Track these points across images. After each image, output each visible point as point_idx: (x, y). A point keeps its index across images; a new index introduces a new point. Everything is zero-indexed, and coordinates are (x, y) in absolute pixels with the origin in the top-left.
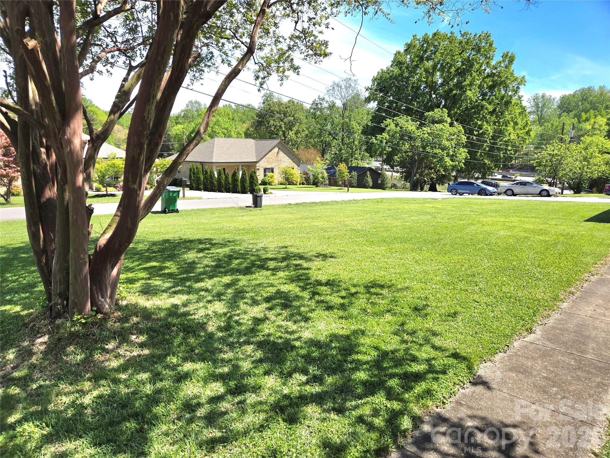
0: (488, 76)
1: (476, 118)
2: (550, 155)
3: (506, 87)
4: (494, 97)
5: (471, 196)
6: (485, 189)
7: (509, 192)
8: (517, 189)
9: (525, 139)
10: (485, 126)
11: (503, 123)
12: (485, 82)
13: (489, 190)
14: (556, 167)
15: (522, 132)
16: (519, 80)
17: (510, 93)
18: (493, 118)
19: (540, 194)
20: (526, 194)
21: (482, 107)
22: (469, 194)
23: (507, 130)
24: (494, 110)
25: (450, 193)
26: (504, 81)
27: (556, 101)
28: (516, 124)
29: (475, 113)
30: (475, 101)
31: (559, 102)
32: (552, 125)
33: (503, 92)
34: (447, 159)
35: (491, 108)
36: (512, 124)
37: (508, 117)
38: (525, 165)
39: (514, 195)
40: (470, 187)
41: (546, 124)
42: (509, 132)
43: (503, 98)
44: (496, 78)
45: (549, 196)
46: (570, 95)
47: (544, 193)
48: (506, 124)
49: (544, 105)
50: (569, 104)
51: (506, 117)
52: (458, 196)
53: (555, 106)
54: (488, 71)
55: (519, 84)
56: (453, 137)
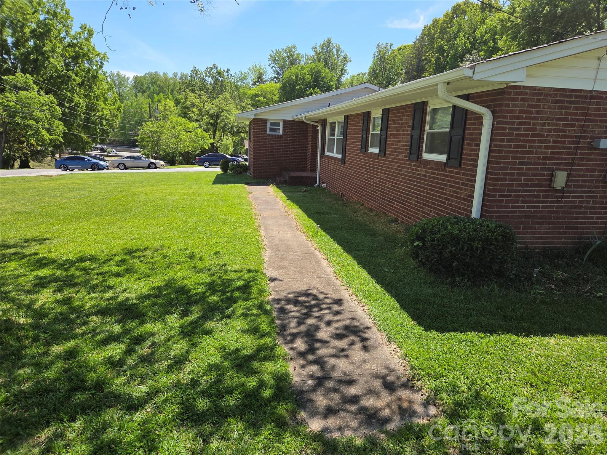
0: (69, 46)
1: (64, 89)
2: (151, 131)
3: (90, 61)
4: (78, 69)
5: (81, 172)
6: (97, 164)
7: (122, 166)
8: (128, 163)
9: (117, 115)
10: (76, 99)
11: (94, 98)
12: (67, 51)
13: (101, 165)
14: (157, 143)
15: (113, 108)
16: (102, 56)
17: (95, 68)
18: (82, 91)
19: (149, 167)
20: (137, 168)
21: (69, 77)
22: (79, 170)
23: (99, 105)
24: (83, 83)
25: (60, 170)
26: (87, 53)
27: (130, 80)
28: (106, 99)
29: (62, 83)
30: (61, 70)
31: (133, 82)
32: (132, 103)
33: (86, 65)
34: (44, 132)
35: (79, 80)
36: (103, 99)
37: (98, 92)
38: (114, 140)
39: (126, 168)
40: (81, 162)
41: (125, 102)
42: (101, 107)
43: (89, 70)
44: (77, 49)
45: (156, 168)
46: (141, 76)
47: (152, 166)
48: (97, 98)
49: (120, 83)
50: (142, 85)
51: (95, 91)
52: (68, 172)
53: (130, 85)
54: (68, 40)
55: (102, 59)
56: (45, 108)
